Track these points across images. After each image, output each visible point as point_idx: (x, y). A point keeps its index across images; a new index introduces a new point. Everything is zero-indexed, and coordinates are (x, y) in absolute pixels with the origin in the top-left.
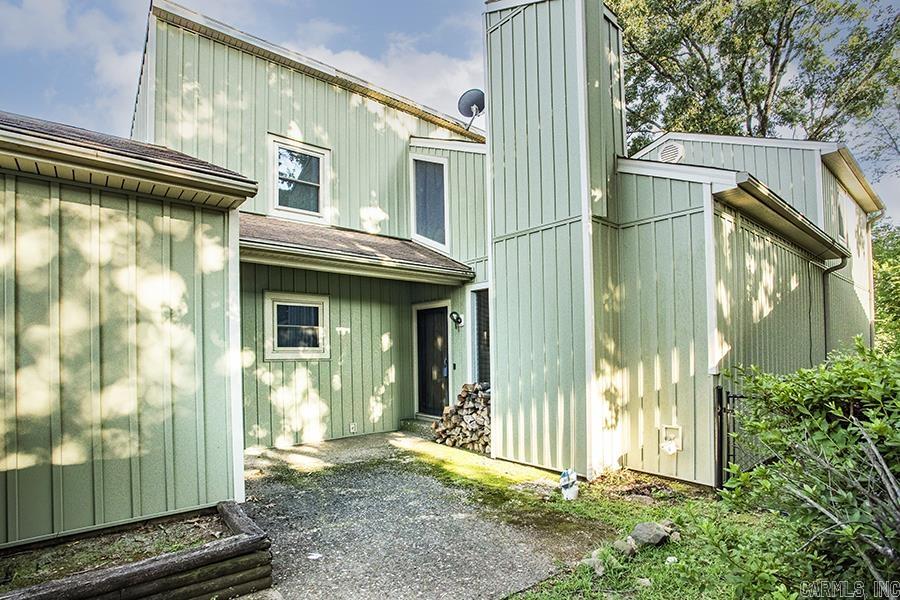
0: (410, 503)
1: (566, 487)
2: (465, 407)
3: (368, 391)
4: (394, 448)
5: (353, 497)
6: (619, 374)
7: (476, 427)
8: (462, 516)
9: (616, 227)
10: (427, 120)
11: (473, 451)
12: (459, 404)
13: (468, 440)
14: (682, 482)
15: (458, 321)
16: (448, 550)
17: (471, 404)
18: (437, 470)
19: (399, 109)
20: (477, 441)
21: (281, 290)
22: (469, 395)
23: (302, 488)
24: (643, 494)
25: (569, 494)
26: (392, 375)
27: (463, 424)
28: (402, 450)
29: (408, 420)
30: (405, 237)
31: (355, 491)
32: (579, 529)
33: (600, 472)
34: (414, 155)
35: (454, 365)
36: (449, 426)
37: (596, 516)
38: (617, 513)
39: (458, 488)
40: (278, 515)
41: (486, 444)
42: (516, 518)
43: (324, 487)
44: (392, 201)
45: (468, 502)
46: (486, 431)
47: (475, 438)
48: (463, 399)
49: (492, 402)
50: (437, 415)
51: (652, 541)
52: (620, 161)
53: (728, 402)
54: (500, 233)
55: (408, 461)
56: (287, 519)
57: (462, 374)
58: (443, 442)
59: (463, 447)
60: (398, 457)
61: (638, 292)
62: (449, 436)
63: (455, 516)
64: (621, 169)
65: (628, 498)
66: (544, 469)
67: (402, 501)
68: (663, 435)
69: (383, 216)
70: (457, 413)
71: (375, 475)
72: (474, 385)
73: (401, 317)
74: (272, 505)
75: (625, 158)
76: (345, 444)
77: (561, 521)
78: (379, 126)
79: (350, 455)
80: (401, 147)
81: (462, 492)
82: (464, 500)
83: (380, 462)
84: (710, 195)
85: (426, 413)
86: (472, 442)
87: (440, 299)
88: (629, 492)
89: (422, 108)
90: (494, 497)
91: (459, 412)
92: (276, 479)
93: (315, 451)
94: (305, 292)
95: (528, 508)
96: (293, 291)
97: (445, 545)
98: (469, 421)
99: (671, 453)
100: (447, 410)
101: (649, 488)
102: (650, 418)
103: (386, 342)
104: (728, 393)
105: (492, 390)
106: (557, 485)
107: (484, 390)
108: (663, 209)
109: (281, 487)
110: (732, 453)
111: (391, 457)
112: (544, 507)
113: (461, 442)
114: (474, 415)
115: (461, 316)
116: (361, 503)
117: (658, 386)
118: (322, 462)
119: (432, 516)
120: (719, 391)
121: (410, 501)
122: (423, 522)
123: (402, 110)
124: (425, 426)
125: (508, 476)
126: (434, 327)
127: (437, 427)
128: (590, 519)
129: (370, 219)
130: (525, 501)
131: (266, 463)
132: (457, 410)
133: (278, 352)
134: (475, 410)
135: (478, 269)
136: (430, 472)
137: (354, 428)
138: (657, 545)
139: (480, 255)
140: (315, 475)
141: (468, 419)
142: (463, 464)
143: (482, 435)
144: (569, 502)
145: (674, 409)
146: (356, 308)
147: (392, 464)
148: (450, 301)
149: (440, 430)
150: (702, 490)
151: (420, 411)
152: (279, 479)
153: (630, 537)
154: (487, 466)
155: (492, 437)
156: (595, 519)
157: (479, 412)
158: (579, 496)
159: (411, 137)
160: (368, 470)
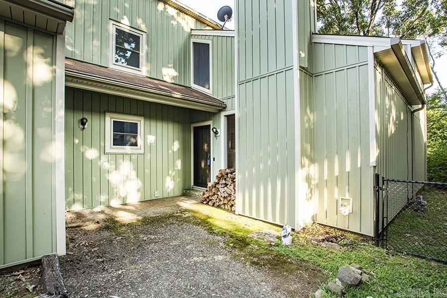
0: (188, 247)
1: (285, 236)
2: (220, 183)
3: (165, 173)
4: (179, 206)
5: (152, 241)
6: (312, 166)
7: (226, 195)
8: (220, 258)
9: (311, 75)
10: (201, 22)
11: (224, 209)
12: (217, 181)
13: (222, 202)
14: (352, 233)
15: (216, 133)
16: (213, 291)
17: (224, 182)
18: (204, 223)
19: (185, 13)
20: (228, 204)
21: (115, 112)
22: (222, 176)
23: (119, 234)
24: (332, 242)
25: (287, 241)
26: (179, 164)
27: (219, 193)
28: (184, 208)
29: (187, 189)
30: (188, 86)
31: (153, 237)
32: (298, 269)
33: (303, 226)
34: (193, 40)
35: (214, 158)
36: (211, 194)
37: (307, 258)
38: (320, 256)
39: (217, 235)
40: (98, 257)
41: (232, 205)
42: (255, 260)
43: (134, 234)
44: (181, 65)
45: (224, 246)
46: (233, 198)
47: (226, 202)
48: (219, 178)
49: (236, 180)
50: (204, 187)
51: (353, 283)
52: (314, 36)
53: (383, 184)
54: (242, 79)
55: (187, 215)
56: (103, 262)
57: (218, 164)
58: (207, 203)
59: (219, 206)
60: (181, 212)
61: (325, 116)
62: (211, 200)
63: (216, 257)
64: (314, 40)
65: (323, 245)
66: (268, 223)
67: (183, 245)
68: (340, 202)
69: (175, 74)
70: (215, 187)
71: (167, 225)
72: (226, 170)
73: (185, 130)
74: (96, 249)
75: (317, 34)
76: (152, 203)
77: (285, 262)
78: (174, 23)
79: (153, 211)
80: (186, 35)
81: (220, 238)
82: (221, 244)
83: (171, 216)
84: (372, 53)
85: (197, 186)
86: (224, 204)
87: (206, 120)
88: (323, 240)
89: (198, 14)
90: (240, 242)
91: (217, 186)
92: (105, 228)
93: (133, 208)
94: (130, 114)
95: (262, 251)
96: (123, 113)
97: (211, 284)
98: (223, 191)
99: (345, 215)
100: (210, 185)
101: (336, 238)
102: (331, 193)
103: (176, 146)
104: (383, 178)
105: (236, 173)
106: (278, 234)
107: (231, 173)
108: (341, 63)
109: (106, 234)
110: (385, 216)
111: (177, 213)
112: (272, 251)
113: (218, 204)
114: (225, 188)
115: (218, 130)
116: (156, 247)
117: (337, 173)
118: (136, 216)
119: (201, 258)
120: (377, 176)
121: (187, 245)
122: (196, 263)
123: (187, 14)
124: (197, 194)
125: (247, 227)
126: (202, 136)
127: (204, 194)
128: (304, 261)
129: (168, 74)
130: (259, 245)
131: (102, 216)
132: (215, 185)
133: (113, 148)
134: (226, 185)
135: (228, 103)
136: (200, 224)
137: (158, 195)
138: (357, 285)
139: (230, 95)
140: (130, 225)
141: (222, 190)
142: (220, 218)
143: (230, 200)
144: (287, 246)
145: (347, 188)
146: (159, 124)
147: (177, 217)
148: (212, 121)
149: (205, 196)
150: (365, 238)
151: (194, 185)
152: (107, 228)
153: (337, 279)
154: (233, 220)
155: (236, 201)
156: (307, 261)
157: (228, 186)
158: (292, 242)
159: (192, 30)
160: (163, 222)
